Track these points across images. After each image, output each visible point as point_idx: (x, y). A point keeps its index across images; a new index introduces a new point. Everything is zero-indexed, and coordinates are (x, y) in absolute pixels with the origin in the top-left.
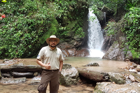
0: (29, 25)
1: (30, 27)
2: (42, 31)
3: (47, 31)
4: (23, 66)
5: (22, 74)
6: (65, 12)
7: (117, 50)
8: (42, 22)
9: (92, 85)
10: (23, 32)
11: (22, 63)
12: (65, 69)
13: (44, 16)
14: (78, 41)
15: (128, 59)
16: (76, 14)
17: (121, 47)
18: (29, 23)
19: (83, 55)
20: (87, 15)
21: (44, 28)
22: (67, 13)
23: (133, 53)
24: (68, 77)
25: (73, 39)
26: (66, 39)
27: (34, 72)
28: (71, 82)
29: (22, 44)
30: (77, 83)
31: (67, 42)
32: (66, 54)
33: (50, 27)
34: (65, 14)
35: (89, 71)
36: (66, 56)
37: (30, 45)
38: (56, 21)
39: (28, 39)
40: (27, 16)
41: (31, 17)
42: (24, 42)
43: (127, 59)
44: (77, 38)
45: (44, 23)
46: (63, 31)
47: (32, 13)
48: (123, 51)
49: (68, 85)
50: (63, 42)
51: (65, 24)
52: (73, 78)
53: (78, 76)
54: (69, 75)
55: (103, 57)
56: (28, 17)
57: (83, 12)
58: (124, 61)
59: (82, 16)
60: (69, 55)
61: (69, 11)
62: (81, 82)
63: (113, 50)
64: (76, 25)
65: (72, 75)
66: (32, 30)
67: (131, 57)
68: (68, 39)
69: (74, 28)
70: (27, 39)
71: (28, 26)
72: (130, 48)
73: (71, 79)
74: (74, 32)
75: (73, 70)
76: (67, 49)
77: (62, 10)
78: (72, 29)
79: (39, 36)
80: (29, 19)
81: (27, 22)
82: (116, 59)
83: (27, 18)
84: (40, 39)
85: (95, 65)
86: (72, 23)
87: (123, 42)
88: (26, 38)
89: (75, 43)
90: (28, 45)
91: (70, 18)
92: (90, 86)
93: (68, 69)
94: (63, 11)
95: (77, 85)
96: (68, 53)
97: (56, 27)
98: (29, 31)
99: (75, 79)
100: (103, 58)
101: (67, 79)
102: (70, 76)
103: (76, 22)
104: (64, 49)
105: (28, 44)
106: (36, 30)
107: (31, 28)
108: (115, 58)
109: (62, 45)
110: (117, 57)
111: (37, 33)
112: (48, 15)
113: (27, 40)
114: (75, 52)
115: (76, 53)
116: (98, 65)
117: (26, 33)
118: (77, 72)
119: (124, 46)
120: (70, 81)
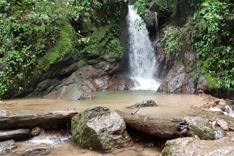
0: (16, 34)
1: (18, 38)
2: (43, 46)
3: (53, 45)
4: (6, 118)
5: (5, 134)
6: (85, 11)
7: (181, 75)
8: (43, 28)
9: (153, 145)
10: (4, 48)
11: (4, 111)
12: (97, 117)
13: (46, 17)
14: (111, 63)
15: (201, 91)
16: (107, 15)
17: (188, 71)
18: (15, 30)
19: (122, 87)
20: (125, 17)
21: (46, 39)
22: (89, 11)
23: (208, 80)
24: (104, 133)
25: (103, 59)
26: (89, 59)
27: (31, 128)
28: (111, 143)
29: (3, 72)
30: (123, 143)
31: (91, 64)
32: (92, 87)
33: (58, 37)
34: (86, 14)
35: (146, 118)
36: (93, 91)
37: (21, 74)
38: (70, 26)
39: (15, 61)
40: (10, 17)
41: (20, 19)
42: (7, 68)
43: (199, 90)
44: (110, 58)
45: (46, 30)
46: (83, 45)
47: (21, 12)
48: (192, 77)
49: (107, 150)
50: (84, 66)
51: (87, 33)
52: (116, 133)
53: (125, 130)
54: (106, 128)
55: (159, 88)
56: (13, 18)
57: (118, 11)
58: (195, 93)
59: (118, 19)
60: (98, 89)
61: (93, 8)
62: (130, 141)
63: (174, 76)
64: (107, 34)
65: (113, 129)
66: (23, 44)
67: (207, 87)
68: (94, 60)
69: (103, 39)
70: (13, 62)
71: (15, 37)
72: (203, 71)
73: (111, 136)
74: (105, 47)
75: (114, 118)
76: (92, 78)
77: (81, 5)
78: (101, 42)
79: (37, 55)
80: (15, 22)
81: (13, 29)
82: (181, 91)
83: (12, 21)
84: (40, 62)
85: (150, 104)
86: (99, 31)
87: (191, 62)
88: (11, 60)
89: (107, 67)
90: (16, 74)
91: (96, 22)
92: (149, 147)
93: (103, 117)
94: (83, 8)
95: (123, 147)
96: (95, 85)
97: (70, 37)
98: (16, 46)
99: (120, 136)
100: (159, 90)
101: (103, 138)
102: (109, 130)
103: (107, 29)
104: (88, 79)
105: (17, 72)
106: (30, 44)
107: (21, 40)
108: (180, 89)
109: (83, 71)
110: (182, 87)
111: (33, 49)
112: (54, 15)
113: (15, 63)
114: (108, 83)
115: (110, 85)
116: (155, 104)
117: (11, 50)
118: (122, 121)
119: (194, 68)
120: (110, 141)
